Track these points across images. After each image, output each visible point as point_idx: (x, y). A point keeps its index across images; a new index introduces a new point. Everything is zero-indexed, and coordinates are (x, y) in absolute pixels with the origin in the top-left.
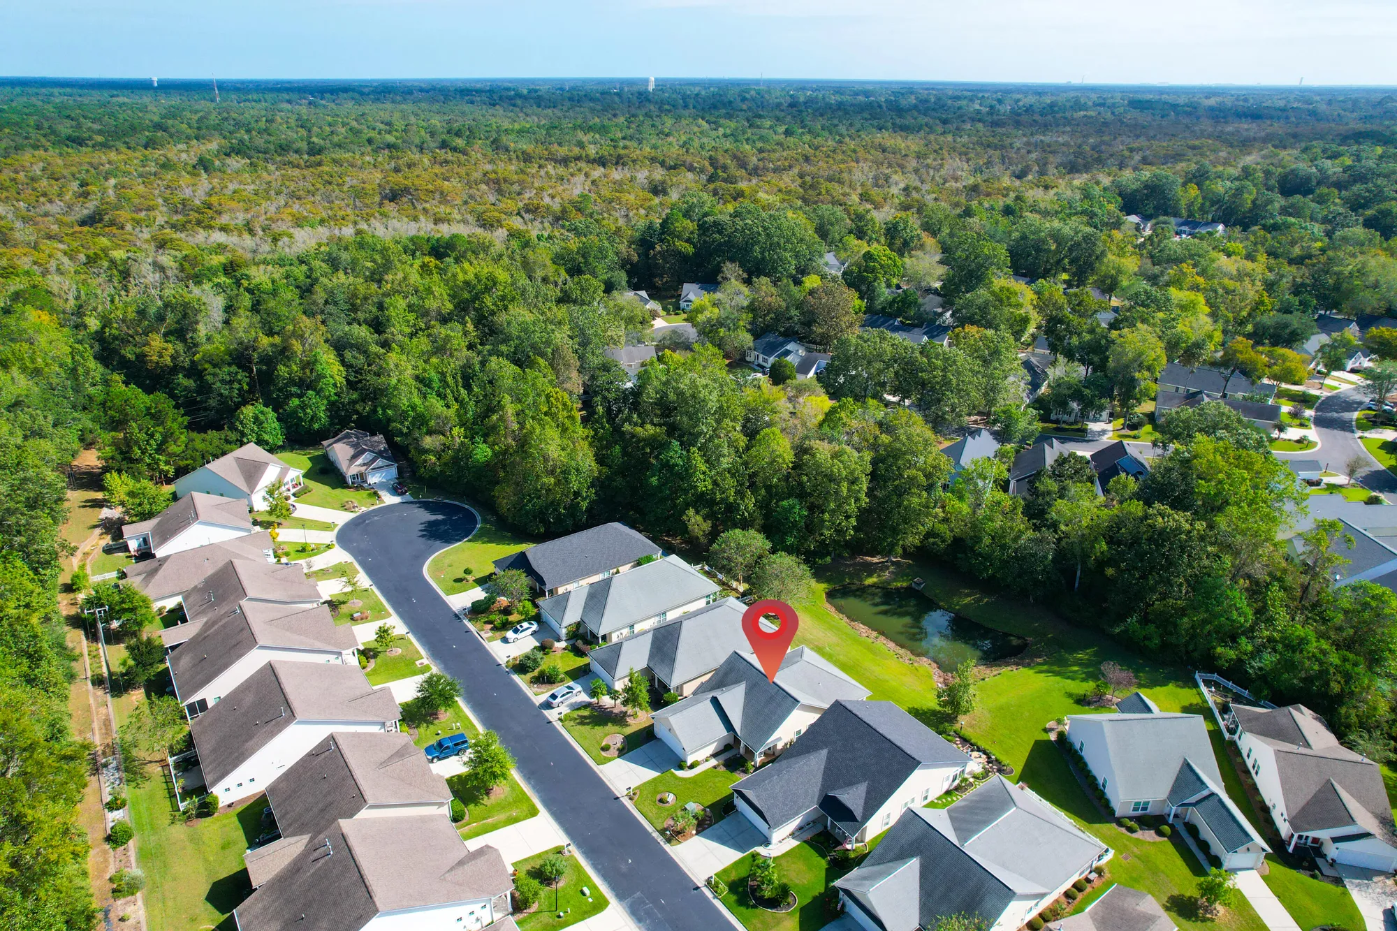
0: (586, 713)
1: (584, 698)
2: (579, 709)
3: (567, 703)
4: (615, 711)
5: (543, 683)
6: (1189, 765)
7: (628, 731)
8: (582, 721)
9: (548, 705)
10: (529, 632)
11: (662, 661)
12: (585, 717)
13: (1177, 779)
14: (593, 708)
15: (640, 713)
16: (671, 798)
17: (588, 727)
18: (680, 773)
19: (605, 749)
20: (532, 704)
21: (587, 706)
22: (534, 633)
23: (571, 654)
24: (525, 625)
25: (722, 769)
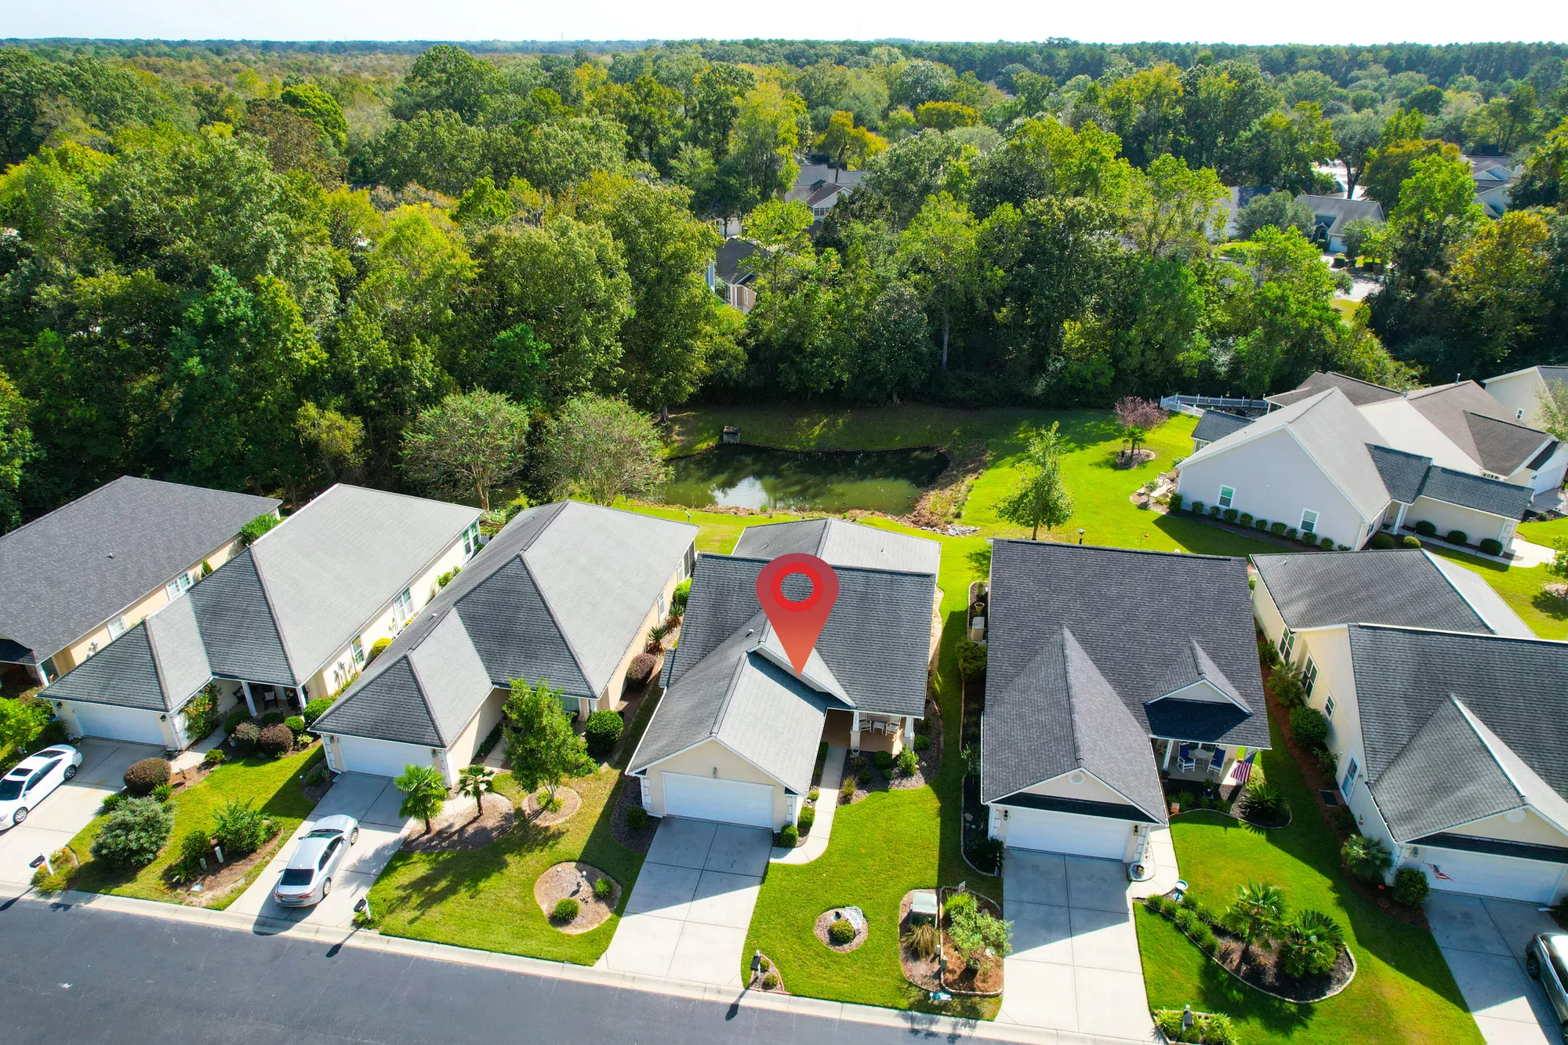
0: (418, 868)
1: (373, 841)
2: (389, 870)
3: (338, 876)
4: (490, 822)
5: (215, 868)
6: (1377, 447)
7: (575, 843)
8: (426, 892)
9: (288, 911)
10: (58, 774)
11: (531, 656)
12: (418, 885)
13: (1381, 471)
14: (427, 849)
15: (562, 794)
16: (854, 918)
17: (463, 894)
18: (797, 857)
19: (563, 917)
20: (232, 938)
21: (404, 851)
22: (72, 776)
23: (238, 768)
24: (34, 763)
25: (860, 796)
